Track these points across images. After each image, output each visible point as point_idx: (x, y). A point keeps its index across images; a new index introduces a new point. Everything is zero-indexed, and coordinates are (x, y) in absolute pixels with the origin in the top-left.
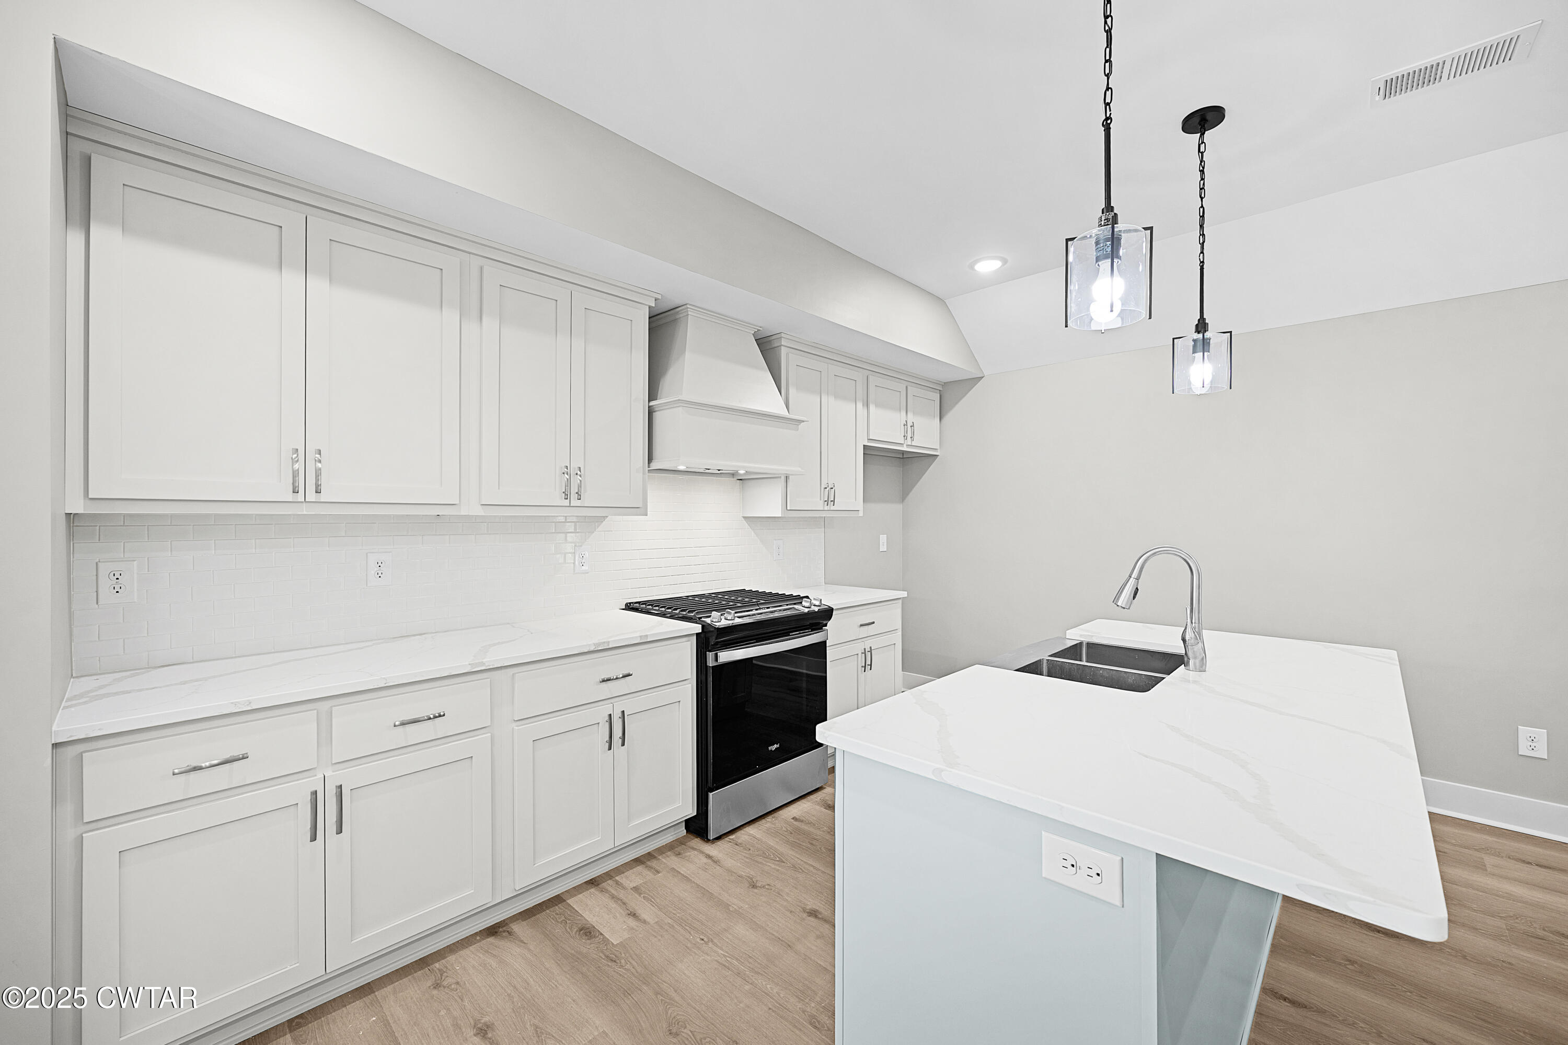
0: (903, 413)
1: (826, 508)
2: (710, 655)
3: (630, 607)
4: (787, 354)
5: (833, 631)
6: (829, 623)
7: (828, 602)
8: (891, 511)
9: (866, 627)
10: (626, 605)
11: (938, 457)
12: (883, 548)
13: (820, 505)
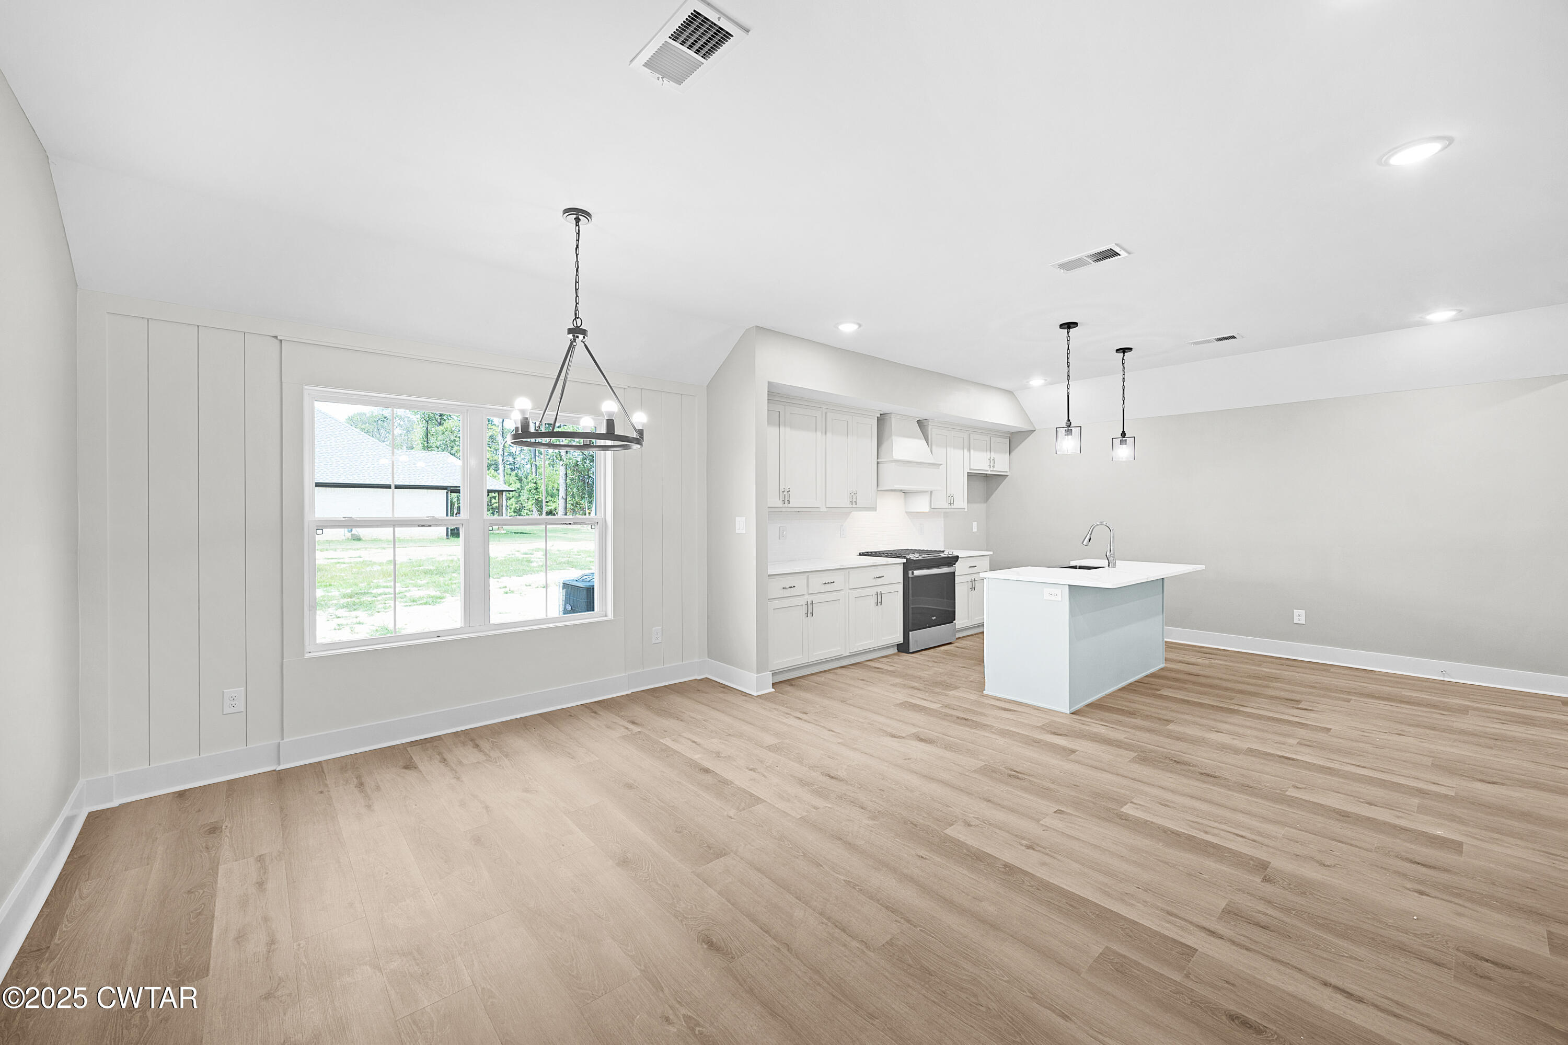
0: (989, 453)
1: (950, 507)
2: (910, 572)
3: (860, 554)
4: (931, 429)
5: (959, 568)
6: (957, 563)
7: (955, 554)
8: (980, 507)
9: (972, 568)
10: (860, 553)
11: (1008, 478)
12: (975, 530)
13: (946, 506)
